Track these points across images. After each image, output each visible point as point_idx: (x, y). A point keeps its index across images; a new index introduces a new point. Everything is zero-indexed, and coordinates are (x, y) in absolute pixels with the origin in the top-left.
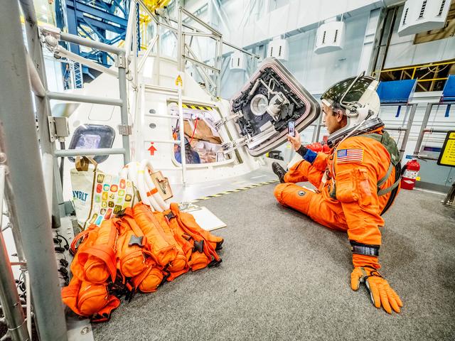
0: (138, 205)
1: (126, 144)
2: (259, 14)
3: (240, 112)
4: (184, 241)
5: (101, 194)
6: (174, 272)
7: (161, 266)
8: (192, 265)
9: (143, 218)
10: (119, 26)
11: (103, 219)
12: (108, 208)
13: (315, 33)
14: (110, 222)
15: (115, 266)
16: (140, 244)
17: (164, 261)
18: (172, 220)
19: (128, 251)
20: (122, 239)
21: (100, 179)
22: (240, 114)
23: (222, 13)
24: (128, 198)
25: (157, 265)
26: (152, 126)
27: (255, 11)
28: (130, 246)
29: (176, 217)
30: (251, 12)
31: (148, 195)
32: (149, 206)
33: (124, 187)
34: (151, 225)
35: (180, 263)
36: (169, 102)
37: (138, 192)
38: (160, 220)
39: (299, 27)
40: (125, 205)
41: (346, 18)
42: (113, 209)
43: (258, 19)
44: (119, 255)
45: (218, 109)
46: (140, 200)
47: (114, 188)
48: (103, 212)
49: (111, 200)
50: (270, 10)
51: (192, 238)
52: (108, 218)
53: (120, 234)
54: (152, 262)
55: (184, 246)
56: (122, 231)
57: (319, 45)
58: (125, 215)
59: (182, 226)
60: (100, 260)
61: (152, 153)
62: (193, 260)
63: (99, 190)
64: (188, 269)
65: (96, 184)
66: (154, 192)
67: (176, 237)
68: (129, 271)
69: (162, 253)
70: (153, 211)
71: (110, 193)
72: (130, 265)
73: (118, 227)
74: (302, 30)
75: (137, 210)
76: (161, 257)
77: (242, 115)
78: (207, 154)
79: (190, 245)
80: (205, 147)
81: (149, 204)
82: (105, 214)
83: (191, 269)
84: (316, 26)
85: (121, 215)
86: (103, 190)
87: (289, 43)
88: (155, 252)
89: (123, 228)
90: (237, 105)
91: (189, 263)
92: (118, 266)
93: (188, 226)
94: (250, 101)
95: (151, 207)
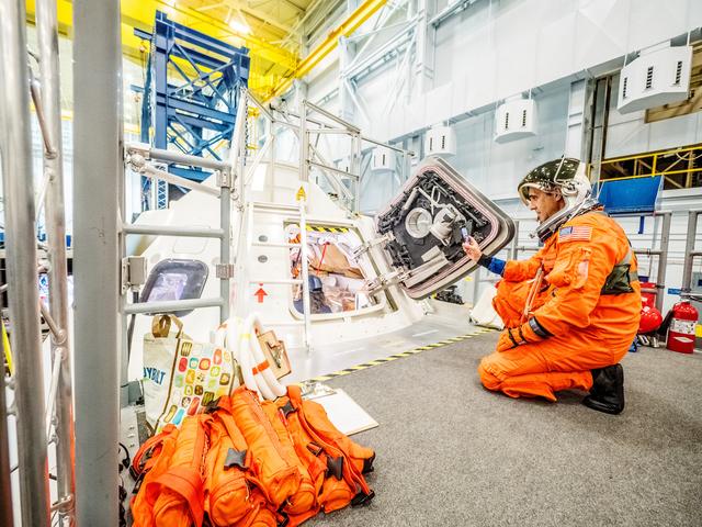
0: (240, 391)
1: (225, 292)
2: (409, 97)
3: (390, 233)
4: (311, 457)
5: (184, 374)
6: (295, 515)
7: (274, 505)
8: (325, 503)
9: (246, 414)
10: (221, 122)
11: (185, 415)
12: (194, 396)
13: (493, 116)
14: (195, 420)
15: (202, 506)
16: (241, 465)
17: (279, 495)
18: (291, 418)
19: (223, 477)
20: (213, 454)
21: (186, 349)
22: (390, 236)
23: (358, 98)
24: (225, 379)
25: (268, 504)
26: (262, 259)
27: (405, 92)
28: (226, 469)
29: (297, 410)
30: (398, 95)
31: (255, 372)
32: (255, 393)
33: (220, 362)
34: (258, 429)
35: (305, 500)
36: (286, 224)
37: (239, 368)
38: (272, 416)
39: (469, 110)
40: (220, 391)
41: (537, 94)
42: (201, 397)
43: (409, 103)
44: (209, 486)
45: (357, 230)
46: (242, 383)
47: (205, 364)
48: (186, 403)
49: (199, 383)
50: (424, 91)
51: (323, 450)
52: (192, 413)
53: (210, 444)
54: (260, 499)
55: (312, 467)
56: (214, 439)
57: (501, 131)
58: (218, 409)
59: (308, 428)
60: (179, 496)
61: (261, 300)
62: (326, 493)
63: (183, 367)
64: (319, 509)
65: (180, 357)
66: (263, 367)
67: (297, 448)
68: (223, 515)
69: (276, 481)
70: (262, 400)
71: (198, 372)
72: (226, 504)
73: (208, 429)
74: (474, 113)
75: (238, 401)
76: (275, 488)
77: (393, 238)
78: (341, 295)
79: (321, 464)
80: (337, 285)
81: (255, 389)
82: (189, 406)
83: (322, 510)
84: (492, 108)
85: (213, 408)
86: (188, 368)
87: (456, 131)
88: (265, 480)
89: (215, 432)
90: (385, 223)
91: (319, 499)
92: (207, 507)
93: (316, 427)
94: (404, 217)
95: (259, 393)
